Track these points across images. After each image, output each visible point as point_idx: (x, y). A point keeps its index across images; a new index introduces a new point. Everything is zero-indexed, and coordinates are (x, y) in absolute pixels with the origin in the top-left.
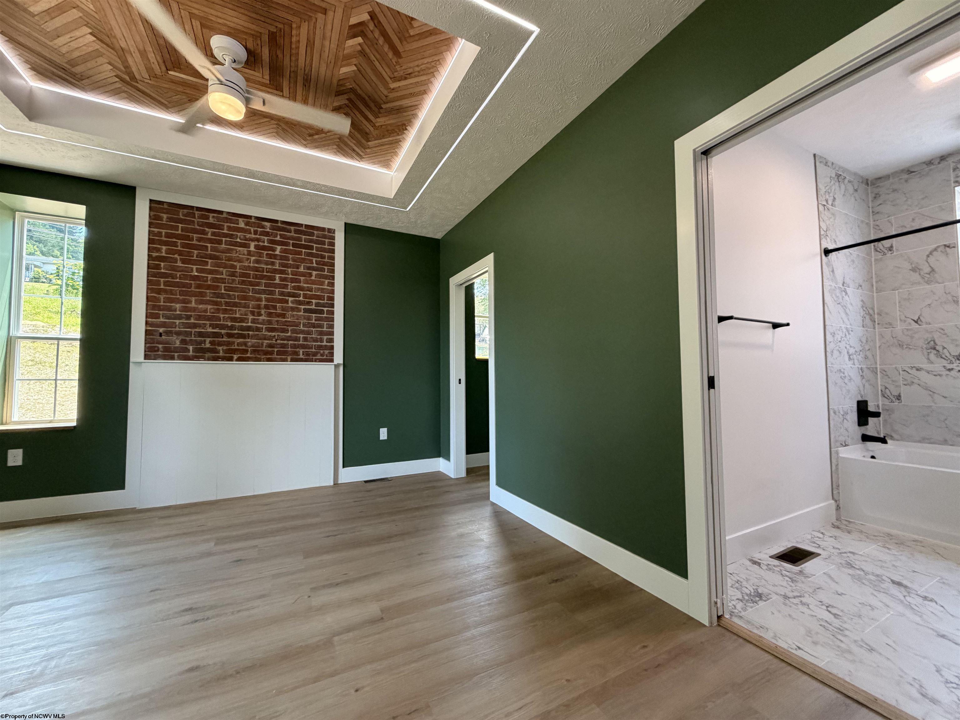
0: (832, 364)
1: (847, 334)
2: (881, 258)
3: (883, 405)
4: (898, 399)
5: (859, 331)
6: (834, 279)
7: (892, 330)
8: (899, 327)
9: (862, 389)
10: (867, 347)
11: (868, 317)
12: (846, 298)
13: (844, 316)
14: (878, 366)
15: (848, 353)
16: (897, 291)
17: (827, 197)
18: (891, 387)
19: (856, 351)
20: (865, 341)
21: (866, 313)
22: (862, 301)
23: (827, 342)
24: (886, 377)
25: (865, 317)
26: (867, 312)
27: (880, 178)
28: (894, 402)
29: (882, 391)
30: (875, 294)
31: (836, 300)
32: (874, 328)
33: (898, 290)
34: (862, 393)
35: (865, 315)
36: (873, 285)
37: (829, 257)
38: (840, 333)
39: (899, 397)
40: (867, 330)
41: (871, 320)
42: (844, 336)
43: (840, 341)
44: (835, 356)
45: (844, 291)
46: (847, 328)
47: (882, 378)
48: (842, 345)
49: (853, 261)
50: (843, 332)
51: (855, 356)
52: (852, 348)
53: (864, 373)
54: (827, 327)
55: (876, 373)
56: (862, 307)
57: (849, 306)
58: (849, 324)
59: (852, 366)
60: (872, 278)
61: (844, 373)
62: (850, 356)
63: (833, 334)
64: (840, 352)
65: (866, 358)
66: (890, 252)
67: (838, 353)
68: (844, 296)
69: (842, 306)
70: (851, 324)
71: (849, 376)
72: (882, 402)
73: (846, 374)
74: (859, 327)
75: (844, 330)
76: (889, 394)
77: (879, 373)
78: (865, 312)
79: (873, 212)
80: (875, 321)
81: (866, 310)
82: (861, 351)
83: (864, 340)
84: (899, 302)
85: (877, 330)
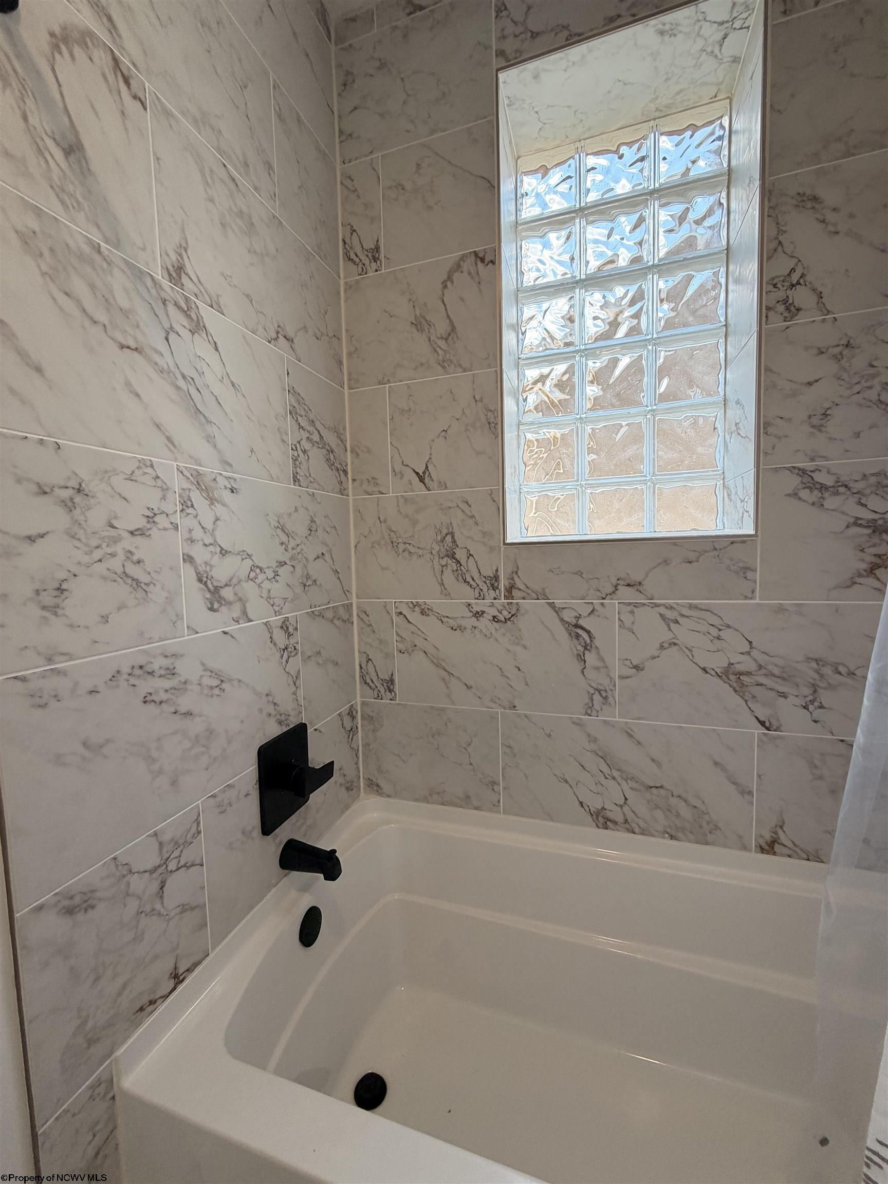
1: (197, 501)
2: (357, 281)
3: (363, 703)
4: (390, 690)
7: (378, 500)
8: (392, 491)
10: (311, 550)
11: (316, 455)
14: (354, 601)
16: (387, 386)
18: (377, 656)
19: (258, 566)
20: (302, 530)
21: (309, 440)
22: (292, 391)
24: (368, 630)
25: (305, 453)
26: (316, 437)
28: (382, 698)
29: (361, 666)
30: (346, 391)
32: (342, 493)
33: (389, 382)
35: (306, 445)
36: (340, 363)
38: (138, 491)
39: (390, 685)
40: (311, 494)
41: (328, 463)
42: (168, 508)
43: (136, 533)
44: (81, 612)
47: (361, 632)
50: (156, 490)
53: (297, 638)
55: (351, 620)
56: (294, 413)
57: (217, 387)
58: (209, 460)
60: (337, 338)
64: (150, 585)
65: (308, 582)
66: (373, 264)
67: (117, 587)
70: (224, 462)
72: (362, 697)
76: (373, 675)
77: (355, 618)
78: (305, 435)
79: (341, 132)
80: (345, 472)
81: (307, 427)
82: (282, 564)
83: (299, 527)
84: (392, 419)
85: (351, 499)
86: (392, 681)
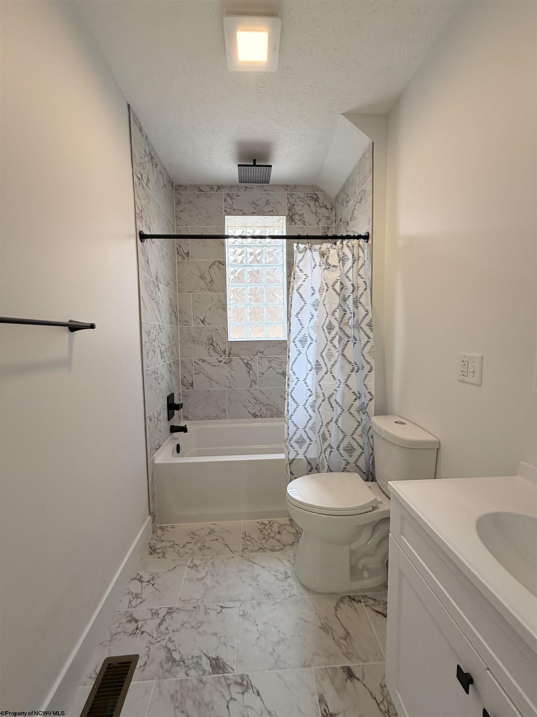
0: (148, 367)
1: (160, 332)
2: (182, 261)
3: (182, 391)
4: (192, 386)
5: (167, 327)
6: (148, 271)
7: (188, 327)
8: (193, 325)
9: (170, 382)
10: (173, 343)
11: (173, 314)
12: (159, 293)
13: (157, 311)
14: (180, 359)
15: (160, 351)
17: (142, 171)
18: (187, 376)
19: (166, 348)
21: (172, 311)
22: (170, 298)
23: (143, 342)
24: (185, 368)
25: (172, 315)
27: (181, 186)
28: (189, 389)
29: (182, 380)
30: (178, 294)
31: (150, 295)
32: (177, 325)
33: (192, 292)
34: (171, 388)
36: (176, 285)
37: (145, 243)
38: (154, 331)
39: (192, 385)
40: (173, 327)
41: (175, 317)
42: (157, 334)
43: (154, 340)
44: (150, 358)
45: (157, 287)
46: (159, 326)
47: (182, 368)
48: (156, 344)
49: (163, 256)
50: (156, 330)
51: (165, 353)
52: (163, 346)
53: (171, 368)
54: (143, 325)
55: (179, 365)
56: (170, 304)
57: (161, 303)
58: (161, 322)
59: (164, 364)
60: (176, 278)
61: (157, 374)
62: (161, 354)
63: (148, 333)
64: (155, 352)
65: (172, 352)
66: (187, 257)
67: (153, 352)
68: (157, 292)
69: (156, 302)
70: (162, 322)
71: (162, 375)
72: (182, 389)
73: (159, 374)
74: (168, 324)
75: (158, 328)
76: (186, 382)
77: (180, 364)
79: (177, 217)
80: (177, 318)
81: (172, 308)
82: (169, 347)
83: (171, 337)
84: (193, 303)
85: (179, 326)
86: (193, 383)
